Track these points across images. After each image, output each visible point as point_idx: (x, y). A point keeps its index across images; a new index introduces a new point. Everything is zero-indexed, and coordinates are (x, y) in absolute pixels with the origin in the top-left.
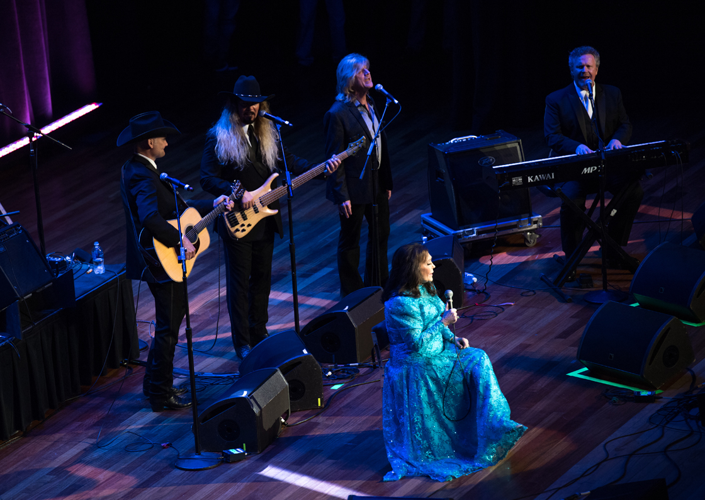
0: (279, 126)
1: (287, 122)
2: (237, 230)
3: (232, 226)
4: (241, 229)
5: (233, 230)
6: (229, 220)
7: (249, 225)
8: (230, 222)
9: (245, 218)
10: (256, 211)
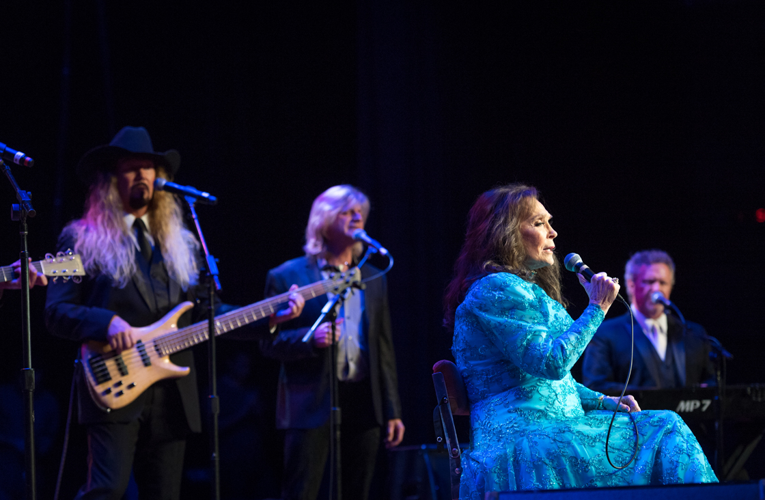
0: (192, 202)
1: (205, 195)
2: (108, 391)
3: (98, 383)
4: (115, 391)
5: (100, 389)
6: (92, 370)
7: (131, 386)
8: (94, 375)
9: (123, 371)
10: (146, 363)
